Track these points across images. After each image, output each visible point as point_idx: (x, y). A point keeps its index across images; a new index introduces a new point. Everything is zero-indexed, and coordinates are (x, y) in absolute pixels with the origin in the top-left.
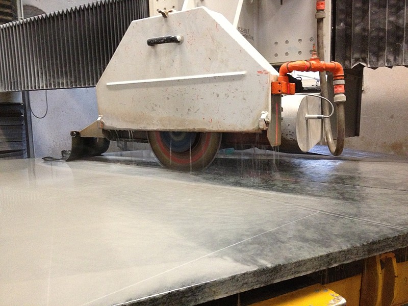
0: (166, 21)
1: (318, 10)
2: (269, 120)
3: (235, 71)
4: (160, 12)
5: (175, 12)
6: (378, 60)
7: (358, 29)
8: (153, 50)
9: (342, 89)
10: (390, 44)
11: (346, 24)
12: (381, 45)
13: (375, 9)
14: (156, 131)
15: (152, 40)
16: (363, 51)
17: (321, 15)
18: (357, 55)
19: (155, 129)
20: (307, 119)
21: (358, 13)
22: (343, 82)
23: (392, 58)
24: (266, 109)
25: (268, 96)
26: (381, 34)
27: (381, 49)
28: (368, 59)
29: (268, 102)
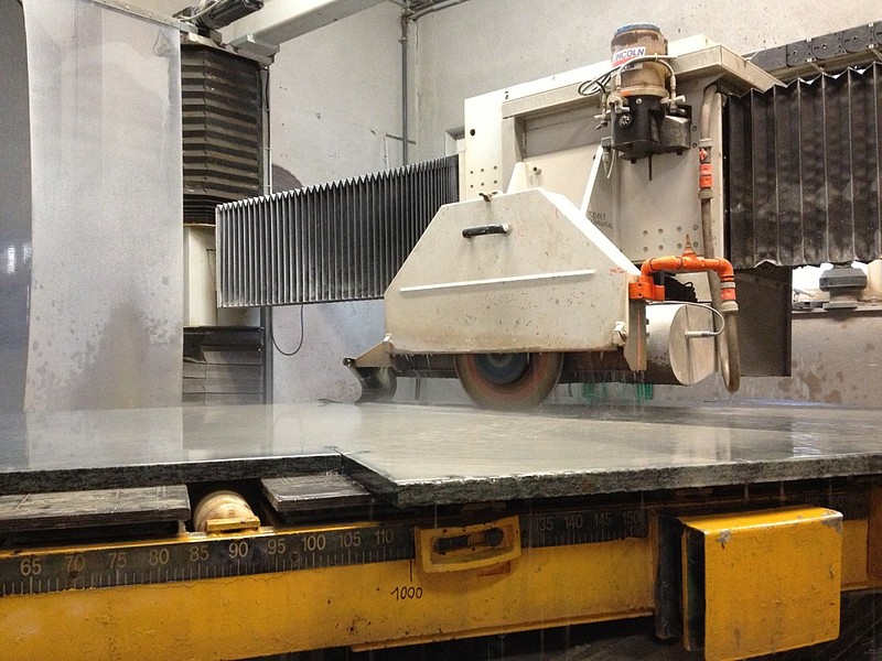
0: (489, 206)
1: (703, 189)
2: (627, 333)
3: (580, 269)
4: (481, 194)
5: (501, 194)
6: (793, 256)
7: (762, 213)
8: (468, 243)
9: (732, 294)
10: (809, 233)
11: (745, 205)
12: (796, 234)
13: (785, 185)
14: (468, 354)
15: (469, 231)
16: (771, 243)
17: (706, 194)
18: (762, 249)
19: (468, 350)
20: (688, 338)
21: (762, 191)
22: (734, 285)
23: (812, 253)
24: (622, 318)
25: (624, 301)
26: (795, 219)
27: (796, 240)
28: (778, 255)
29: (624, 309)
